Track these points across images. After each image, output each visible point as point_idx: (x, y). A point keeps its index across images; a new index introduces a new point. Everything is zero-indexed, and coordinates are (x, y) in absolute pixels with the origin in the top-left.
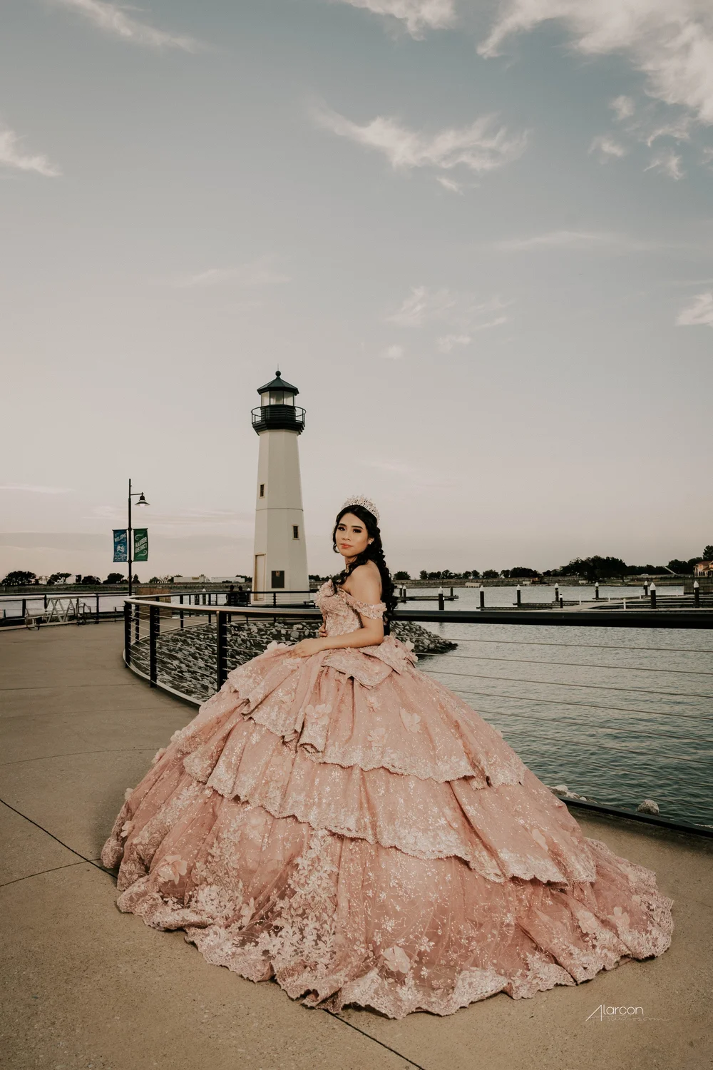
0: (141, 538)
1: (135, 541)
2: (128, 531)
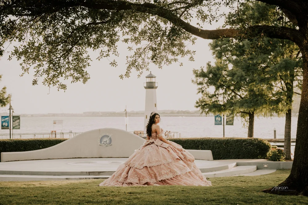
0: (16, 120)
1: (13, 121)
2: (9, 117)
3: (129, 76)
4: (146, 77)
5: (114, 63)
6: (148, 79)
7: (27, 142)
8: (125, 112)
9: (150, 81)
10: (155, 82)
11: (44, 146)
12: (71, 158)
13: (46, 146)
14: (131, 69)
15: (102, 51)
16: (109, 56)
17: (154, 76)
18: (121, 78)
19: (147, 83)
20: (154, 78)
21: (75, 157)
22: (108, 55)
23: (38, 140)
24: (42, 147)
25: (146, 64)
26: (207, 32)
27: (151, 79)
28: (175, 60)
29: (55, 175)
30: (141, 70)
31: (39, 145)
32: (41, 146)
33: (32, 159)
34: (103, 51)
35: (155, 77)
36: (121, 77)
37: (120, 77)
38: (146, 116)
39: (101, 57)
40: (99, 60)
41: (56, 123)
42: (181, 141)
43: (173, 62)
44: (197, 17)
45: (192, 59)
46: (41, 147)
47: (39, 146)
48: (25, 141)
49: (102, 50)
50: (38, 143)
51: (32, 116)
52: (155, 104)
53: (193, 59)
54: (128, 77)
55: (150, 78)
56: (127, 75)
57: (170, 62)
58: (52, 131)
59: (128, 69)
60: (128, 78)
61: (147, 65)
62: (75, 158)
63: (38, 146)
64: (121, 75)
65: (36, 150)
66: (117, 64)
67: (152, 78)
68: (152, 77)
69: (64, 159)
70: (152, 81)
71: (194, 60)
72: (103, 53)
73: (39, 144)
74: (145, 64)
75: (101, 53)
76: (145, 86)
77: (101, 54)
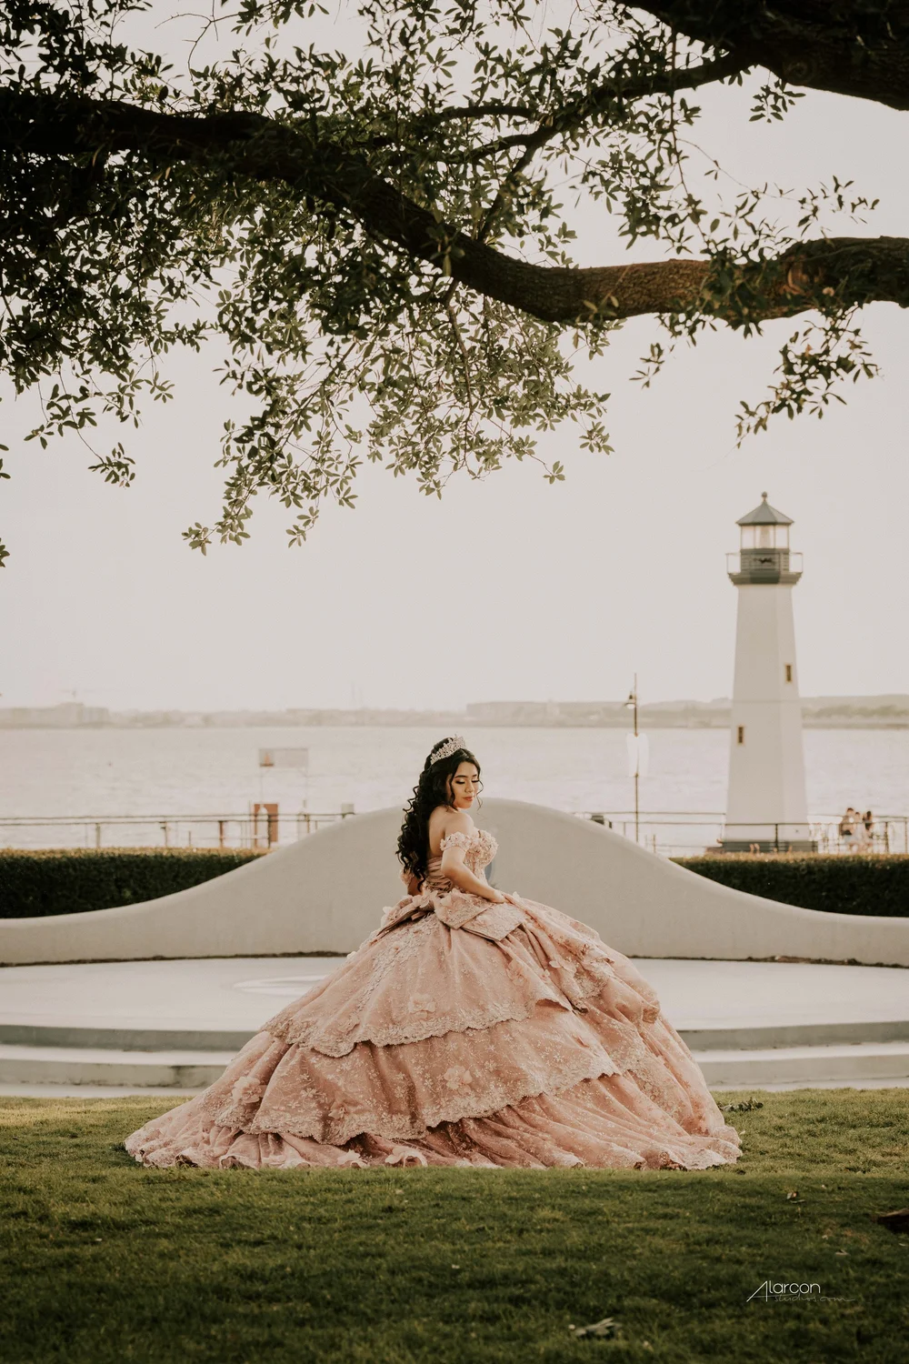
3: (246, 536)
4: (742, 525)
5: (119, 465)
6: (749, 531)
7: (53, 870)
8: (631, 707)
9: (758, 546)
10: (786, 552)
11: (145, 888)
12: (274, 956)
13: (157, 890)
14: (251, 492)
15: (55, 394)
16: (93, 423)
17: (780, 519)
18: (194, 545)
19: (744, 553)
20: (780, 531)
21: (296, 951)
22: (84, 415)
23: (112, 859)
24: (135, 893)
25: (342, 468)
26: (561, 282)
27: (764, 534)
28: (520, 448)
29: (129, 1048)
30: (307, 503)
31: (121, 882)
32: (128, 887)
33: (76, 958)
34: (61, 393)
35: (787, 524)
36: (197, 538)
37: (190, 540)
38: (741, 730)
39: (54, 428)
40: (44, 443)
41: (271, 765)
42: (867, 868)
43: (507, 459)
44: (604, 196)
45: (596, 439)
46: (128, 894)
47: (120, 888)
48: (47, 862)
49: (56, 388)
50: (111, 874)
51: (208, 720)
52: (789, 668)
53: (604, 439)
54: (237, 540)
55: (759, 529)
56: (232, 524)
57: (489, 457)
58: (257, 807)
59: (234, 495)
60: (239, 542)
61: (349, 473)
62: (301, 954)
63: (113, 888)
64: (195, 528)
65: (100, 908)
66: (131, 468)
67: (771, 529)
68: (774, 524)
69: (236, 956)
70: (772, 546)
71: (608, 449)
72: (64, 404)
73: (116, 880)
74: (332, 470)
75: (50, 405)
76: (736, 568)
77: (55, 410)
